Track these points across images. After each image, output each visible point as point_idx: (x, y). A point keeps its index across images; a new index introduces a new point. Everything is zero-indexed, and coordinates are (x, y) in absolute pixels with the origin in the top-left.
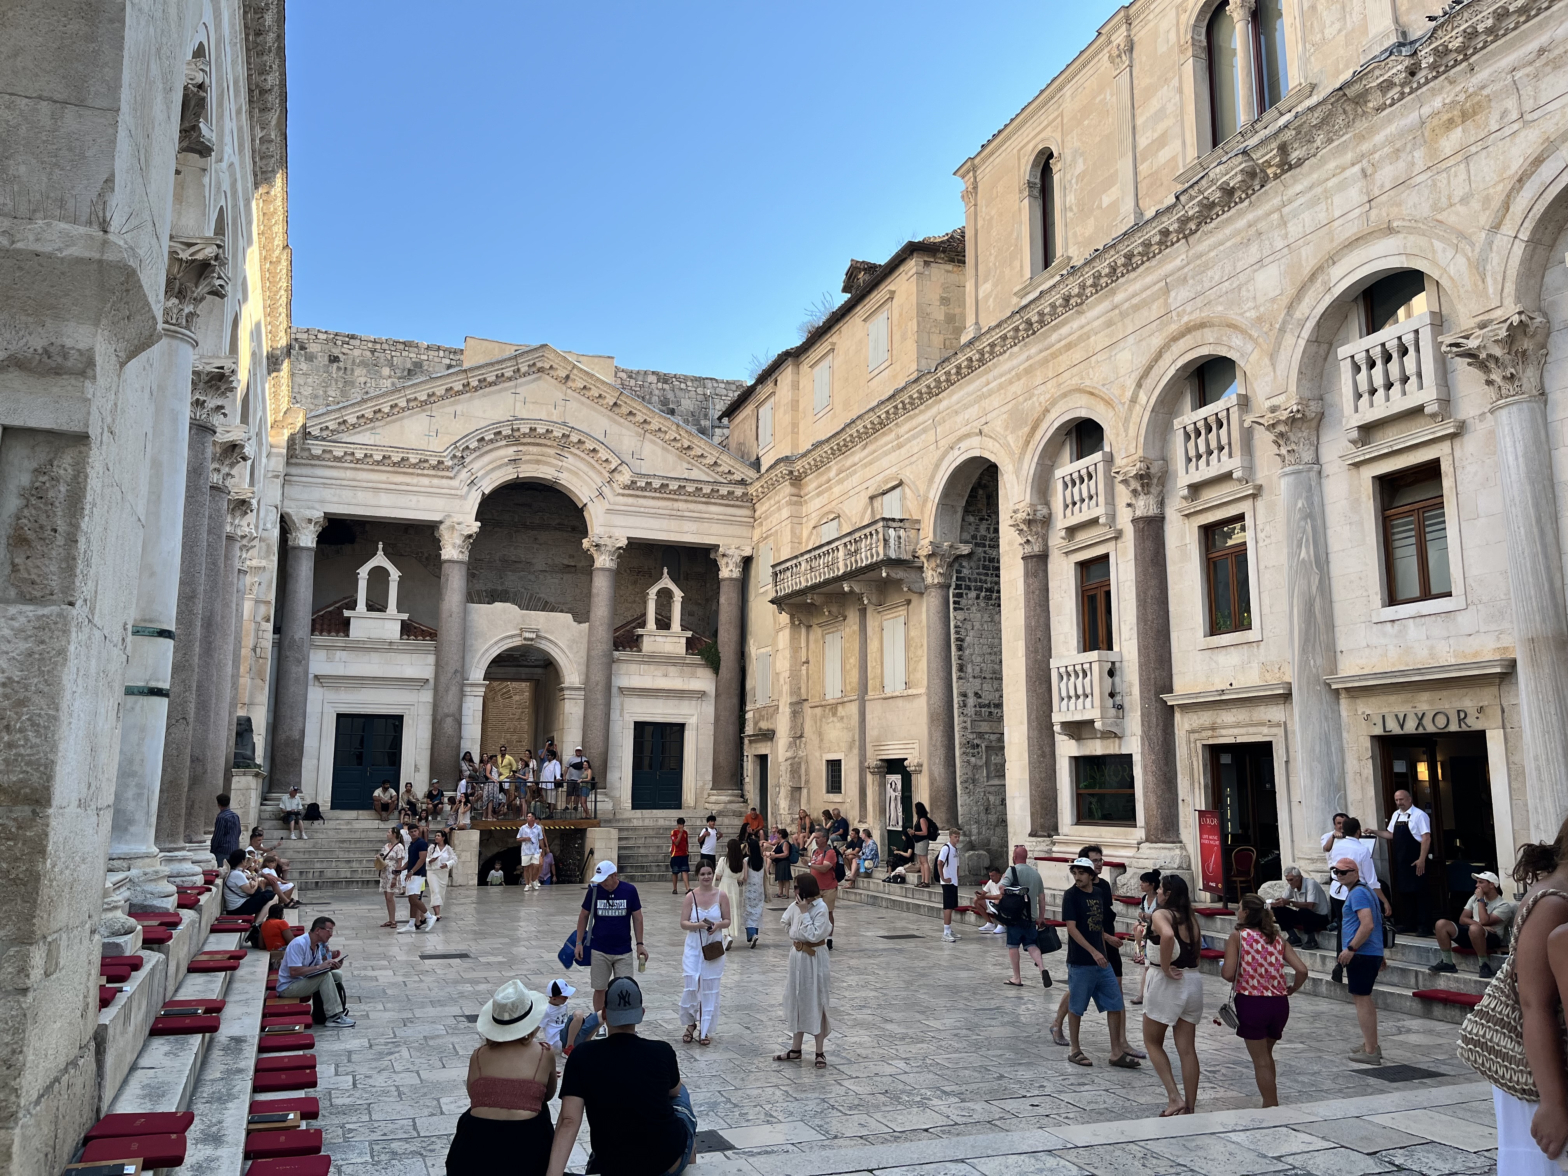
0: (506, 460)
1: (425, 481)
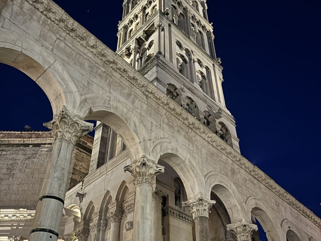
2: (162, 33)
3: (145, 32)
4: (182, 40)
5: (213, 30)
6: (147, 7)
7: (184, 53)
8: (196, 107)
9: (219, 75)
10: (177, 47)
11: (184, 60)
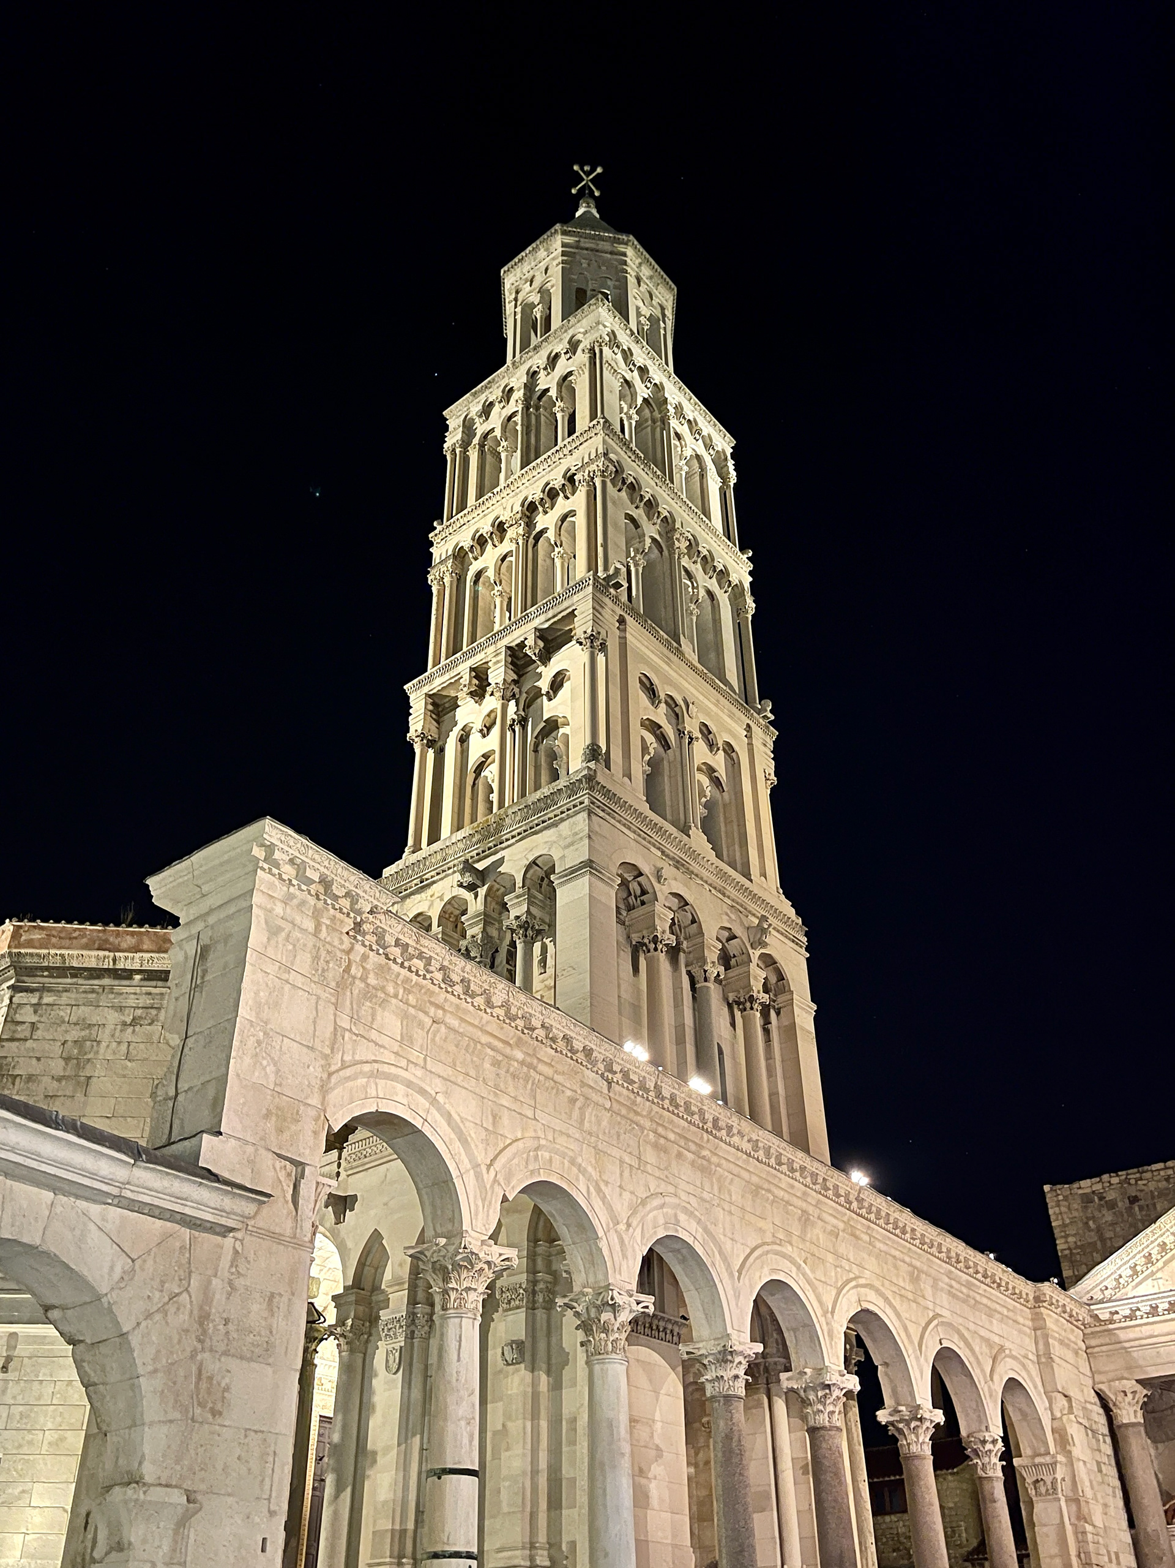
2: (601, 658)
3: (541, 634)
4: (656, 670)
5: (751, 579)
6: (541, 509)
7: (660, 715)
8: (693, 921)
9: (766, 765)
10: (643, 699)
11: (662, 739)
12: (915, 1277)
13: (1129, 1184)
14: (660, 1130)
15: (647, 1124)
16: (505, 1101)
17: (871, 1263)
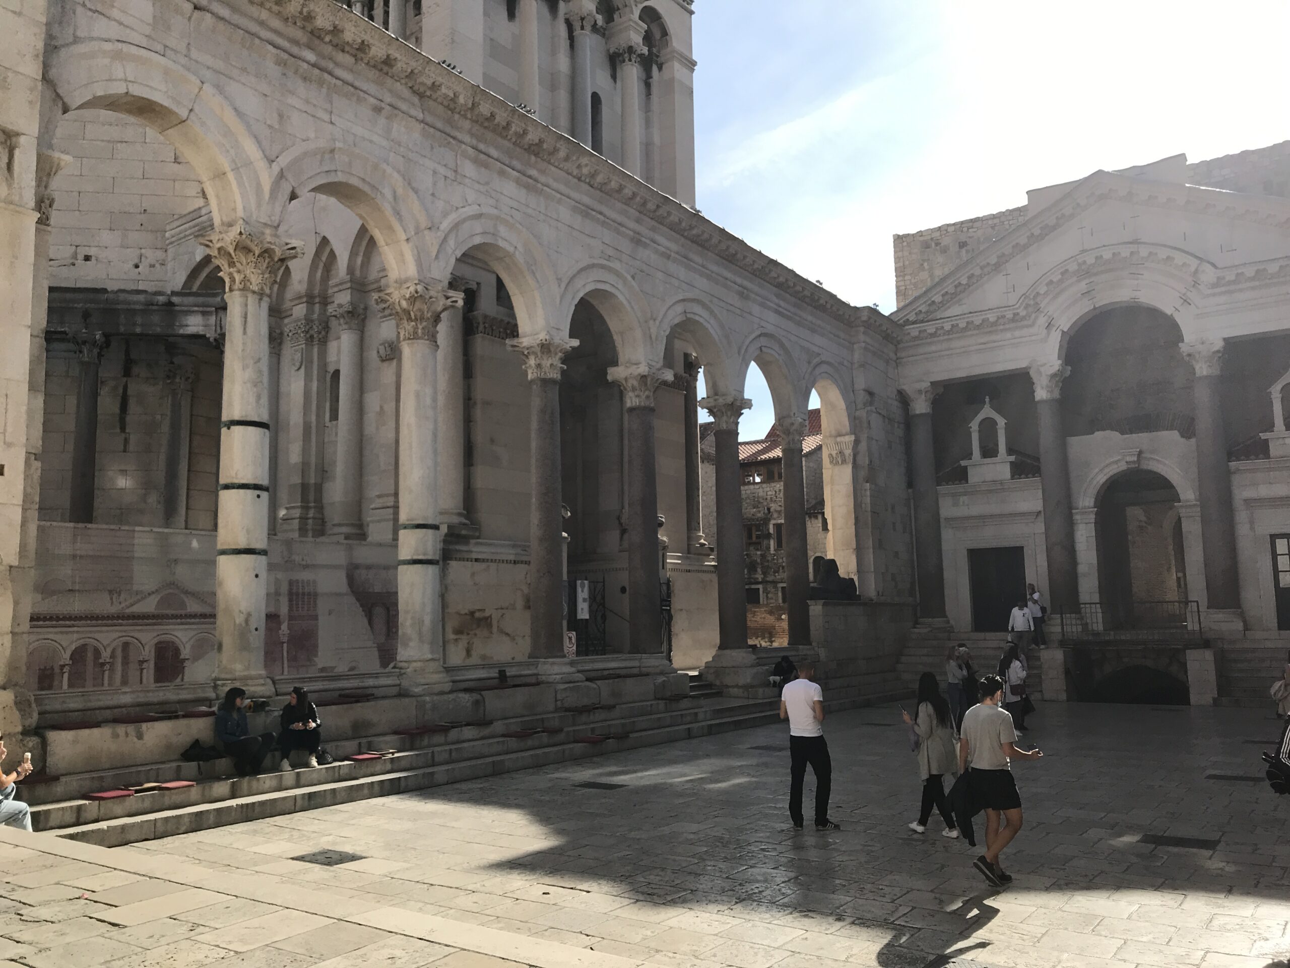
0: (1079, 295)
1: (1008, 335)
12: (743, 295)
13: (962, 231)
14: (482, 146)
15: (467, 139)
16: (292, 100)
17: (702, 283)
